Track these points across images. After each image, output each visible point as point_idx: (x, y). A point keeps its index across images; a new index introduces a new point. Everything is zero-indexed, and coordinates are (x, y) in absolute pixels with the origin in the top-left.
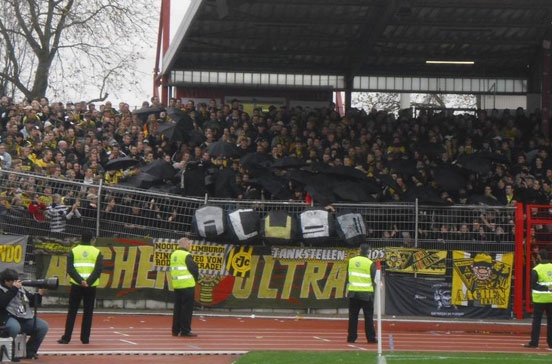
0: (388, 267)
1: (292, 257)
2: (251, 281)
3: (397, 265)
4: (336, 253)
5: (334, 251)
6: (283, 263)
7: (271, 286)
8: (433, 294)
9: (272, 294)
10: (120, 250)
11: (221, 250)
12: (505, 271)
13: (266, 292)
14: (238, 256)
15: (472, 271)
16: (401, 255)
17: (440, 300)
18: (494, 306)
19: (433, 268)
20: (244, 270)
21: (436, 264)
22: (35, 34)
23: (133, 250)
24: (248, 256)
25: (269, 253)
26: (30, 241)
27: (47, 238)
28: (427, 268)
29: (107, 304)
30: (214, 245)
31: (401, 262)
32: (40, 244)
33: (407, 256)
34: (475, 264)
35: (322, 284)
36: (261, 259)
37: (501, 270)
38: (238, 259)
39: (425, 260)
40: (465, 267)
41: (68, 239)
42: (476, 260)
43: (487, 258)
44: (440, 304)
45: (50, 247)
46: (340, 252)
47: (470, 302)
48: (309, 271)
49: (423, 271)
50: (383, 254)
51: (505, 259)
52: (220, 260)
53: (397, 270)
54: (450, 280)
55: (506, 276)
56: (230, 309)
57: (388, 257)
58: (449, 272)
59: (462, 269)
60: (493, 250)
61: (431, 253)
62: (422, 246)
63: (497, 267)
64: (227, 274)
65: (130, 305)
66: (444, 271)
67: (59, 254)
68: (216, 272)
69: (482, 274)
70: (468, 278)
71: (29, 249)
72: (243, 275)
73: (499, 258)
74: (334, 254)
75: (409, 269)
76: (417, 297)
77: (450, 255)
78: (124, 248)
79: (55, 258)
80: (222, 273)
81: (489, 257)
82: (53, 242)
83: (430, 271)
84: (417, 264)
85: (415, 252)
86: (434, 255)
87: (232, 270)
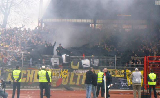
1: (79, 72)
2: (67, 79)
6: (76, 74)
7: (73, 81)
8: (120, 83)
9: (74, 83)
10: (29, 71)
11: (59, 71)
13: (72, 82)
14: (63, 72)
16: (111, 71)
17: (123, 84)
19: (120, 75)
20: (65, 76)
21: (121, 74)
22: (3, 9)
23: (33, 71)
24: (66, 72)
25: (72, 71)
26: (2, 69)
27: (7, 68)
29: (25, 87)
30: (56, 69)
31: (111, 73)
32: (5, 70)
33: (113, 72)
36: (70, 73)
38: (63, 73)
39: (118, 73)
41: (14, 68)
44: (122, 85)
45: (8, 70)
47: (131, 85)
48: (84, 76)
49: (117, 76)
52: (58, 74)
54: (126, 79)
56: (61, 88)
58: (125, 76)
59: (129, 75)
61: (119, 71)
62: (117, 69)
64: (60, 77)
65: (32, 87)
66: (123, 76)
68: (57, 77)
71: (2, 71)
72: (65, 78)
75: (113, 76)
76: (116, 83)
77: (125, 71)
78: (30, 71)
79: (9, 74)
80: (59, 77)
82: (9, 69)
83: (119, 76)
84: (115, 74)
85: (115, 70)
86: (120, 71)
87: (62, 76)
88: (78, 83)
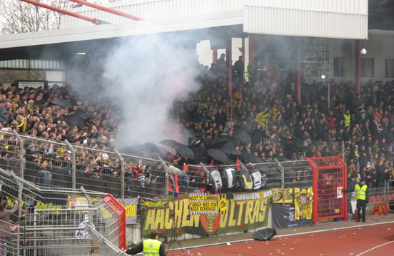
1: (241, 199)
2: (226, 215)
3: (277, 199)
4: (256, 195)
5: (255, 193)
6: (238, 203)
7: (234, 219)
8: (289, 214)
9: (232, 223)
10: (176, 203)
11: (215, 198)
14: (221, 201)
15: (300, 199)
16: (278, 193)
18: (308, 218)
19: (289, 199)
20: (224, 209)
21: (289, 196)
23: (181, 201)
24: (224, 200)
25: (232, 198)
26: (139, 201)
27: (146, 198)
29: (170, 239)
31: (278, 197)
32: (144, 203)
33: (280, 193)
34: (301, 195)
35: (252, 213)
36: (230, 202)
38: (221, 203)
39: (286, 195)
42: (302, 192)
44: (291, 220)
45: (147, 204)
47: (300, 217)
48: (248, 207)
50: (271, 193)
52: (215, 205)
53: (276, 202)
57: (273, 195)
58: (294, 201)
62: (285, 186)
64: (218, 213)
66: (292, 200)
67: (152, 208)
68: (214, 212)
69: (303, 199)
71: (139, 206)
72: (224, 213)
75: (281, 201)
76: (284, 217)
77: (293, 191)
78: (178, 202)
79: (150, 211)
80: (216, 213)
81: (306, 190)
82: (149, 200)
83: (288, 201)
84: (284, 197)
85: (283, 190)
86: (288, 191)
87: (220, 210)
88: (239, 224)
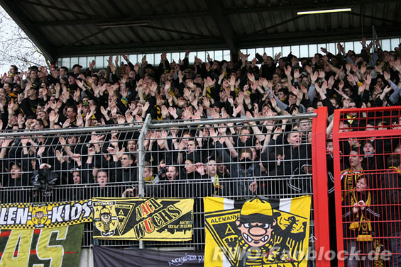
0: (98, 233)
3: (112, 228)
4: (15, 213)
5: (12, 210)
12: (297, 229)
15: (238, 232)
16: (117, 210)
19: (172, 231)
21: (177, 222)
28: (160, 231)
31: (117, 222)
33: (126, 212)
34: (244, 219)
37: (290, 227)
39: (157, 217)
40: (225, 225)
43: (264, 208)
46: (21, 211)
49: (154, 235)
50: (88, 210)
51: (297, 208)
53: (112, 237)
54: (201, 250)
55: (299, 237)
57: (97, 215)
58: (199, 237)
59: (220, 230)
60: (274, 192)
61: (165, 204)
62: (152, 192)
63: (283, 223)
66: (189, 234)
69: (257, 236)
70: (232, 244)
73: (286, 205)
74: (11, 216)
75: (130, 235)
77: (199, 205)
81: (268, 205)
83: (166, 236)
84: (142, 224)
85: (138, 203)
86: (171, 207)
